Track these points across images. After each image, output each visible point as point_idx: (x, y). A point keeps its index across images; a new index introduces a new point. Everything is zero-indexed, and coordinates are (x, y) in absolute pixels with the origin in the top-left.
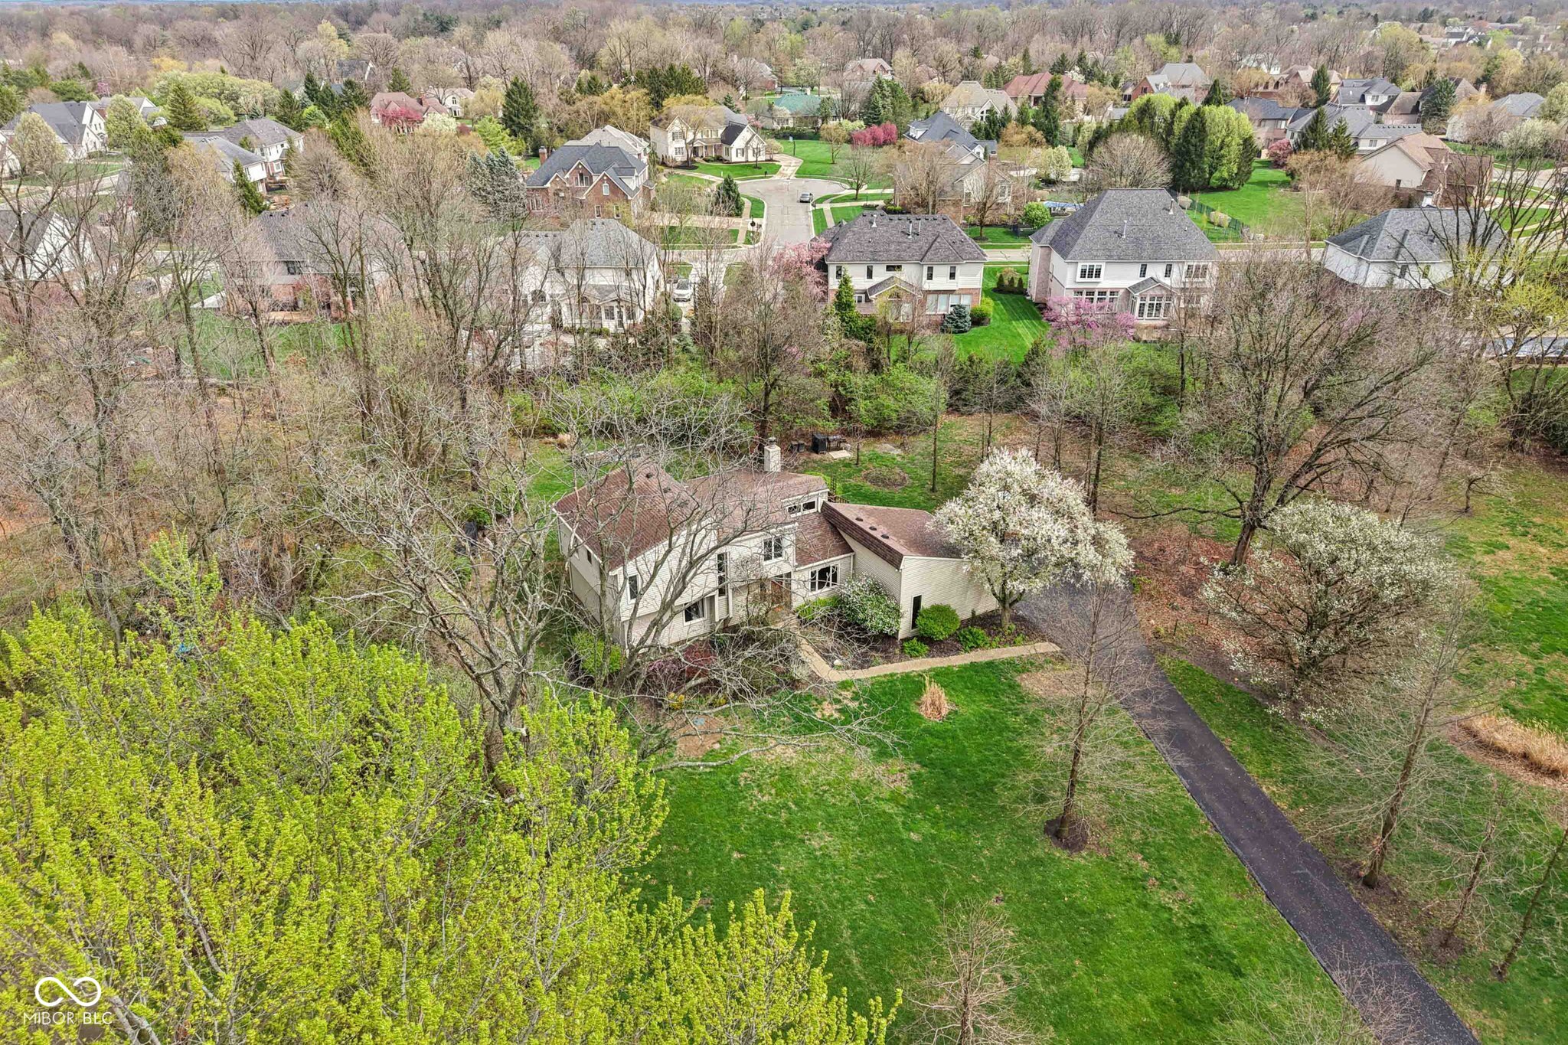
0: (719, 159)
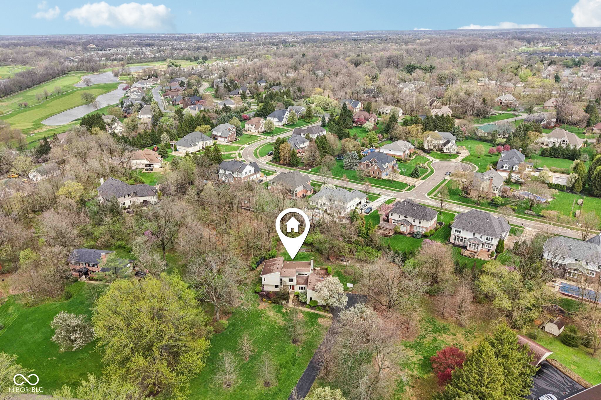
0: (441, 151)
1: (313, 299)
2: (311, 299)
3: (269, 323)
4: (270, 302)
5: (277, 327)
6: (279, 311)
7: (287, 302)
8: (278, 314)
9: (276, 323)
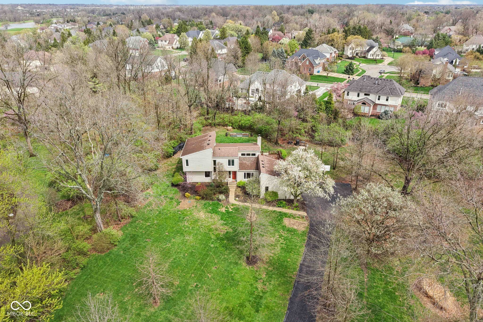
0: (364, 57)
1: (270, 190)
2: (267, 189)
3: (198, 230)
4: (198, 197)
5: (213, 237)
6: (214, 211)
7: (227, 196)
8: (214, 215)
9: (210, 230)
